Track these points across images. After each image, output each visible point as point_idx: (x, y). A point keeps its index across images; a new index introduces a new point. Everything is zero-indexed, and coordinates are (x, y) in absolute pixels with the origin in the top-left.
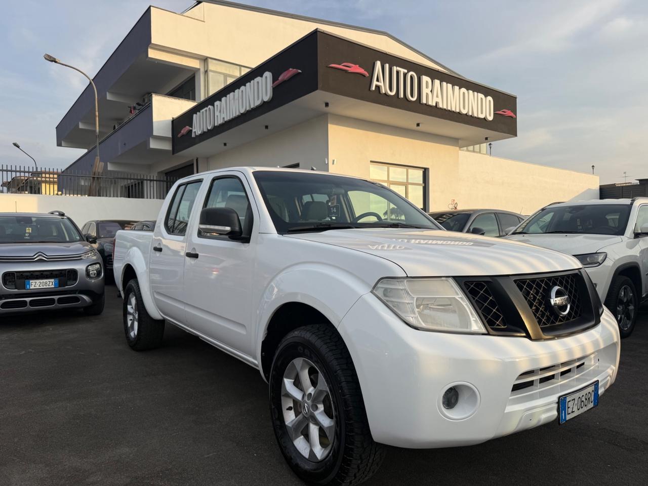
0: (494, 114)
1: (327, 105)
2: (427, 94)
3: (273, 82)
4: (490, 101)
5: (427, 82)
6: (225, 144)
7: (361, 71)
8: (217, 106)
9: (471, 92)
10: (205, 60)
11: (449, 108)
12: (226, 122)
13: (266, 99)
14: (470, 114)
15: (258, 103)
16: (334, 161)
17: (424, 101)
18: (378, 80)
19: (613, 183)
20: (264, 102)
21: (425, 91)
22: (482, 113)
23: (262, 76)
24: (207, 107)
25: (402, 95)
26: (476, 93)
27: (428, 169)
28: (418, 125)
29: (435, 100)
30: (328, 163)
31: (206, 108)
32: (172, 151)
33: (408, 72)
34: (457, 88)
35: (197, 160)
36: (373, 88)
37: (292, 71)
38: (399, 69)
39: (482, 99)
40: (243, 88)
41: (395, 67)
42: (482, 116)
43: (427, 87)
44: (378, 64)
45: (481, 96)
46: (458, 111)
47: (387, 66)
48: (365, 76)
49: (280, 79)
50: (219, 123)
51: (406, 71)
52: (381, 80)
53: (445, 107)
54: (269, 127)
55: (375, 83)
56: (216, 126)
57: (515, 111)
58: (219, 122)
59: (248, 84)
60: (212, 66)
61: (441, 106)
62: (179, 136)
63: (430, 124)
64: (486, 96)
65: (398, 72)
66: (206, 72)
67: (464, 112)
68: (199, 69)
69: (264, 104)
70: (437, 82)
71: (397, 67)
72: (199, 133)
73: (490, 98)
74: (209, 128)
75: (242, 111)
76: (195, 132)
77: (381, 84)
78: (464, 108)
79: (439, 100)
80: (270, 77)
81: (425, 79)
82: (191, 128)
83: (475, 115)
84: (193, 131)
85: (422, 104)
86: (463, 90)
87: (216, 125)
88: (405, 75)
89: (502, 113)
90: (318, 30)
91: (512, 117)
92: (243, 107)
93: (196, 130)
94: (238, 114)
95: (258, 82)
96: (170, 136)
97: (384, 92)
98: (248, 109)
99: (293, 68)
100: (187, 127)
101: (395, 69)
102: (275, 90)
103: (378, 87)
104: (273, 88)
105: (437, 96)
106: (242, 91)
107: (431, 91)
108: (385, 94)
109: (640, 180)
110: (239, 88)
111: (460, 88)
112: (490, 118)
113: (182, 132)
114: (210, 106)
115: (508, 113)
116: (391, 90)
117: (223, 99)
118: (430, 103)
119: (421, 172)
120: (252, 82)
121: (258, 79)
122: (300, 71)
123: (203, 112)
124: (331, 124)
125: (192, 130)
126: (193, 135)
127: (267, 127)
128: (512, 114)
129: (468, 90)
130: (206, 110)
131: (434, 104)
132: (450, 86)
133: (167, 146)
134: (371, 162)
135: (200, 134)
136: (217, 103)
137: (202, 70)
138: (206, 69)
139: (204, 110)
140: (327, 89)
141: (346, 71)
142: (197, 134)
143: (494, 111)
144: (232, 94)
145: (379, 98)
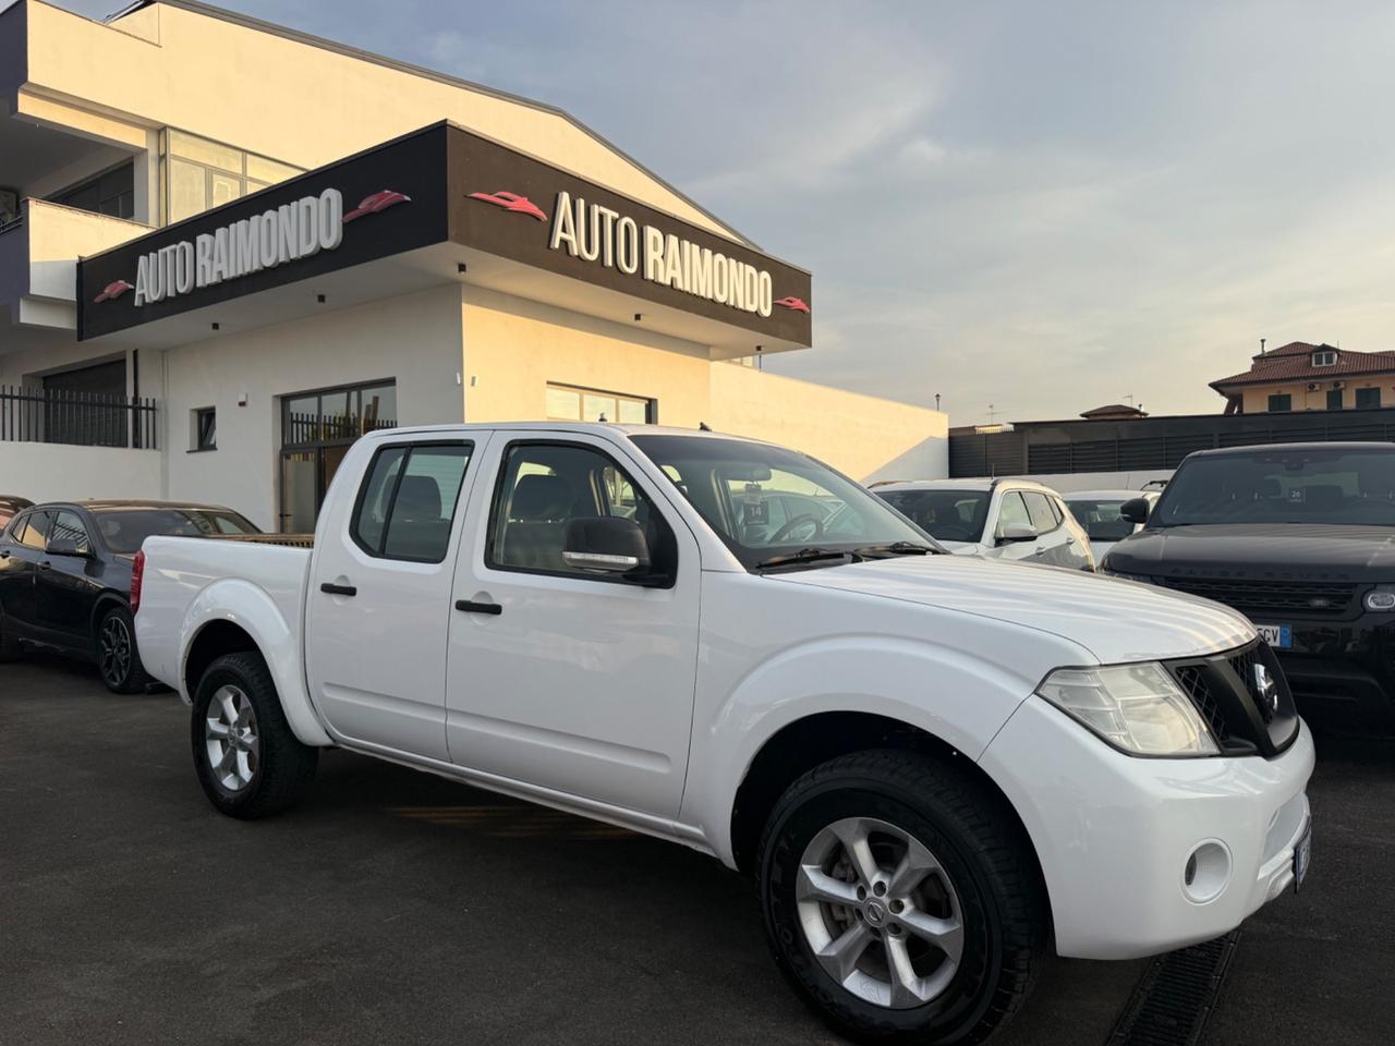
0: (773, 304)
1: (462, 268)
2: (655, 261)
3: (344, 214)
4: (765, 280)
5: (655, 238)
6: (216, 326)
7: (534, 209)
8: (204, 244)
9: (733, 261)
10: (160, 131)
11: (695, 292)
12: (224, 281)
13: (328, 244)
14: (732, 303)
15: (307, 249)
16: (474, 379)
17: (650, 275)
18: (564, 230)
19: (972, 425)
20: (322, 249)
21: (652, 255)
22: (752, 302)
23: (318, 196)
24: (177, 243)
25: (610, 263)
26: (741, 264)
27: (656, 400)
28: (638, 317)
29: (671, 273)
30: (462, 384)
31: (173, 247)
32: (76, 333)
33: (621, 216)
34: (708, 252)
35: (135, 353)
36: (556, 244)
37: (389, 196)
38: (603, 210)
39: (751, 275)
40: (269, 214)
41: (596, 206)
42: (752, 308)
43: (655, 249)
44: (565, 198)
45: (750, 269)
46: (710, 296)
47: (581, 203)
48: (538, 219)
49: (360, 207)
50: (208, 281)
51: (616, 215)
52: (569, 231)
53: (687, 289)
54: (326, 299)
55: (559, 235)
56: (199, 288)
57: (808, 302)
58: (208, 277)
59: (283, 209)
60: (177, 146)
61: (680, 286)
62: (98, 299)
63: (659, 317)
64: (759, 271)
65: (601, 216)
66: (162, 158)
67: (721, 299)
68: (146, 150)
69: (322, 253)
70: (673, 240)
71: (599, 205)
72: (155, 298)
73: (765, 275)
74: (181, 290)
75: (269, 263)
76: (143, 296)
77: (570, 237)
78: (721, 292)
79: (677, 274)
80: (338, 201)
81: (652, 233)
82: (131, 286)
83: (741, 306)
84: (138, 292)
85: (647, 280)
86: (720, 257)
87: (199, 284)
88: (615, 222)
89: (788, 304)
90: (448, 123)
91: (802, 311)
92: (269, 255)
93: (144, 291)
94: (256, 267)
95: (309, 208)
96: (73, 297)
97: (576, 253)
98: (282, 259)
99: (394, 191)
100: (121, 282)
101: (596, 209)
102: (347, 227)
103: (564, 243)
104: (344, 224)
105: (674, 268)
106: (269, 221)
107: (663, 257)
108: (579, 257)
109: (1015, 424)
110: (262, 215)
111: (714, 254)
112: (767, 312)
113: (107, 291)
114: (183, 243)
115: (798, 303)
116: (589, 250)
117: (220, 232)
118: (661, 279)
119: (641, 406)
120: (294, 204)
121: (310, 200)
122: (407, 198)
123: (166, 254)
124: (467, 303)
125: (134, 291)
126: (137, 302)
127: (322, 298)
128: (803, 306)
129: (727, 257)
130: (175, 252)
131: (669, 283)
132: (696, 248)
133: (65, 322)
134: (549, 383)
135: (156, 302)
136: (203, 239)
137: (152, 153)
138: (162, 152)
139: (168, 249)
140: (466, 240)
141: (503, 208)
142: (147, 300)
143: (773, 299)
144: (242, 224)
145: (566, 263)
